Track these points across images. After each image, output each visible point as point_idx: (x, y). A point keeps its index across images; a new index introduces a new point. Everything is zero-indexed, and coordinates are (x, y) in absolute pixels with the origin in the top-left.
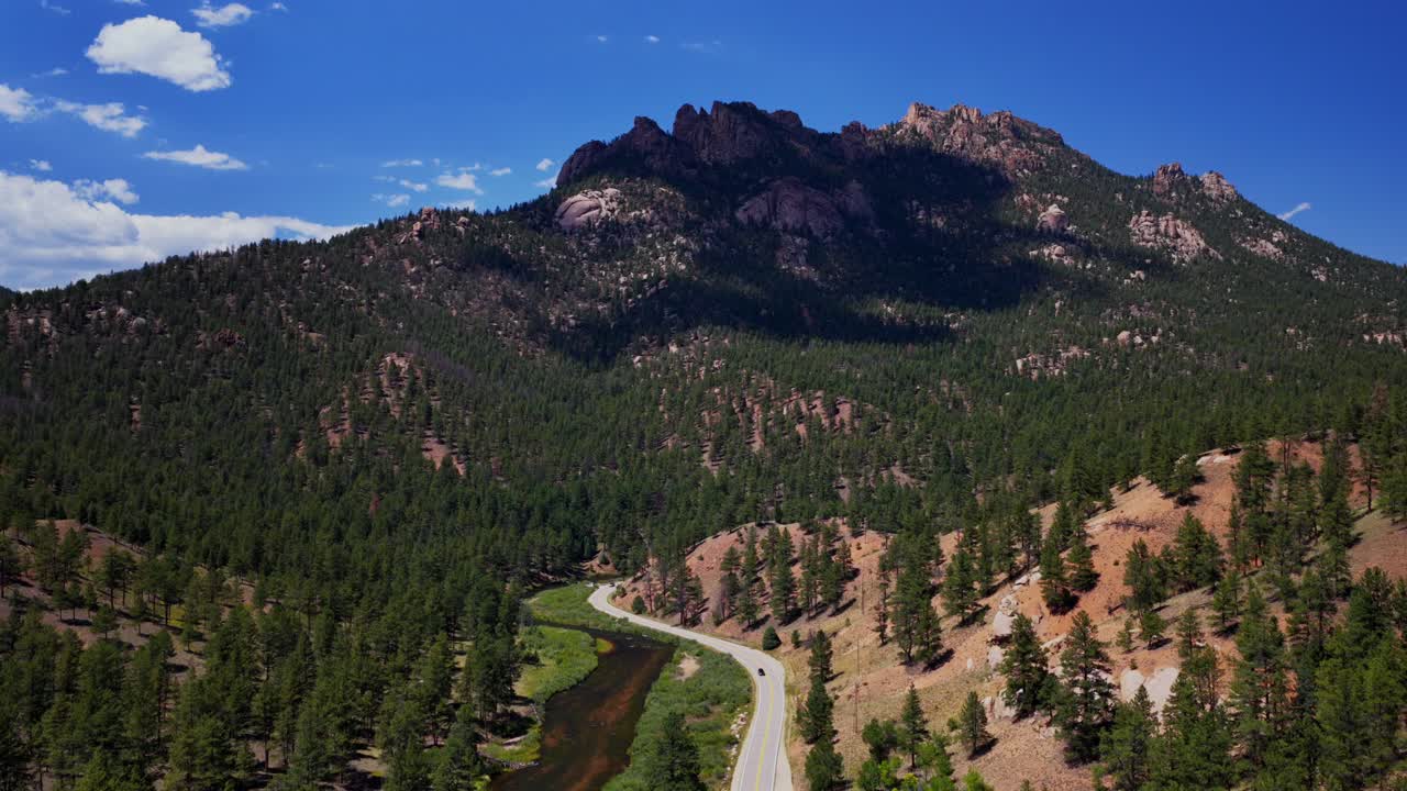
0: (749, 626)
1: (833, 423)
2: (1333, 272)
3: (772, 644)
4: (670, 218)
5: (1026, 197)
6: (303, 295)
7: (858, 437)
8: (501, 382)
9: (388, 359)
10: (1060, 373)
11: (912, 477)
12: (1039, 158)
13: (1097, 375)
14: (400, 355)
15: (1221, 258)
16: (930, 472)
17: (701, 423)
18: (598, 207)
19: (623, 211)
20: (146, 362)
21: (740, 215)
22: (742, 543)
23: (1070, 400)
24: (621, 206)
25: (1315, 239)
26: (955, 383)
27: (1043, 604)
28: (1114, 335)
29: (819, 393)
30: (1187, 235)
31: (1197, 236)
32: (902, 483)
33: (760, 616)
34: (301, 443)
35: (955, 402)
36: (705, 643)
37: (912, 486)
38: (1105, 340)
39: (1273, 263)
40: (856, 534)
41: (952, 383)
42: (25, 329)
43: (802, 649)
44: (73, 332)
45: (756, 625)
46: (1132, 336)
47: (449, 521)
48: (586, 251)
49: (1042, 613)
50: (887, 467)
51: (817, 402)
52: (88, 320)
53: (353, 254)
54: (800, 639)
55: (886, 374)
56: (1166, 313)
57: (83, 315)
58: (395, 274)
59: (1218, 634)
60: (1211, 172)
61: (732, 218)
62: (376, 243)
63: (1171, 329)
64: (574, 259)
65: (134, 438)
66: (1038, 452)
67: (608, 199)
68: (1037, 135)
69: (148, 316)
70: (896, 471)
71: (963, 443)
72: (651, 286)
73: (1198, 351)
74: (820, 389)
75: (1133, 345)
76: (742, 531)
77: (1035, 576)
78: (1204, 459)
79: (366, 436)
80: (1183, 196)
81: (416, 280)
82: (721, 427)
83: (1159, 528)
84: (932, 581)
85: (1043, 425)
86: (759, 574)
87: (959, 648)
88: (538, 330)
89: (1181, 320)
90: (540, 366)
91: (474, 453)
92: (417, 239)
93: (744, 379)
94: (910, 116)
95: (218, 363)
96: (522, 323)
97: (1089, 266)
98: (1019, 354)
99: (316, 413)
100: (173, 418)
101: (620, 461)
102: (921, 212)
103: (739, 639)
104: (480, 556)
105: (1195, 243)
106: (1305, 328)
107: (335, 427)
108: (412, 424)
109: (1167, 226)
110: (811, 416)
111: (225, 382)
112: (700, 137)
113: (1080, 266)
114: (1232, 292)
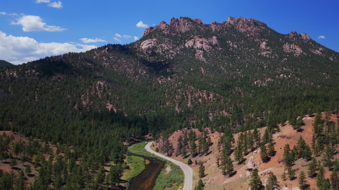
0: (184, 157)
1: (208, 99)
2: (334, 58)
3: (190, 163)
4: (169, 46)
5: (257, 40)
6: (78, 66)
7: (214, 103)
8: (126, 88)
9: (98, 82)
10: (266, 85)
11: (228, 113)
12: (261, 30)
13: (275, 86)
14: (101, 82)
15: (306, 55)
16: (233, 112)
17: (176, 99)
18: (151, 43)
19: (157, 44)
20: (39, 84)
21: (186, 45)
22: (184, 133)
23: (268, 92)
24: (157, 43)
25: (330, 50)
26: (239, 88)
27: (261, 160)
28: (279, 75)
29: (205, 91)
30: (298, 49)
31: (300, 49)
32: (225, 115)
33: (187, 154)
34: (76, 104)
35: (239, 93)
36: (173, 162)
37: (228, 116)
38: (277, 76)
39: (319, 56)
40: (213, 133)
41: (238, 87)
42: (10, 76)
43: (198, 165)
44: (22, 76)
45: (186, 157)
46: (284, 75)
47: (111, 126)
48: (148, 54)
49: (261, 162)
50: (222, 111)
51: (204, 93)
52: (25, 73)
53: (91, 56)
54: (197, 162)
55: (222, 85)
56: (292, 69)
57: (24, 72)
58: (101, 60)
59: (310, 177)
60: (304, 33)
61: (184, 46)
62: (97, 52)
63: (294, 74)
64: (145, 56)
65: (35, 104)
66: (260, 107)
67: (154, 41)
68: (260, 24)
69: (40, 72)
70: (224, 112)
71: (241, 104)
72: (164, 63)
73: (300, 79)
74: (205, 90)
75: (284, 78)
76: (184, 130)
77: (259, 150)
78: (304, 118)
79: (92, 102)
80: (297, 39)
81: (106, 62)
82: (180, 99)
83: (292, 138)
84: (231, 149)
85: (261, 99)
86: (187, 143)
87: (238, 171)
88: (136, 74)
89: (296, 71)
90: (136, 83)
91: (119, 106)
92: (107, 52)
93: (186, 87)
94: (229, 20)
95: (57, 84)
96: (132, 73)
97: (273, 57)
98: (255, 80)
99: (80, 97)
100: (45, 98)
101: (155, 108)
102: (231, 44)
103: (182, 161)
104: (118, 136)
105: (300, 51)
106: (328, 73)
107: (85, 100)
108: (104, 99)
109: (293, 47)
110: (203, 97)
111: (58, 88)
112: (176, 26)
113: (271, 57)
114: (309, 63)
